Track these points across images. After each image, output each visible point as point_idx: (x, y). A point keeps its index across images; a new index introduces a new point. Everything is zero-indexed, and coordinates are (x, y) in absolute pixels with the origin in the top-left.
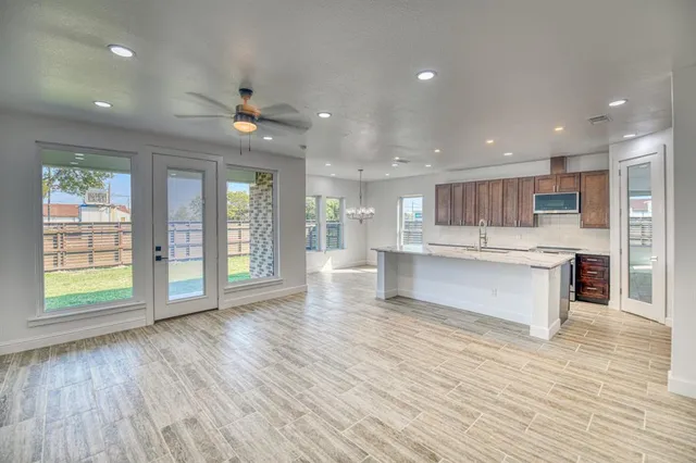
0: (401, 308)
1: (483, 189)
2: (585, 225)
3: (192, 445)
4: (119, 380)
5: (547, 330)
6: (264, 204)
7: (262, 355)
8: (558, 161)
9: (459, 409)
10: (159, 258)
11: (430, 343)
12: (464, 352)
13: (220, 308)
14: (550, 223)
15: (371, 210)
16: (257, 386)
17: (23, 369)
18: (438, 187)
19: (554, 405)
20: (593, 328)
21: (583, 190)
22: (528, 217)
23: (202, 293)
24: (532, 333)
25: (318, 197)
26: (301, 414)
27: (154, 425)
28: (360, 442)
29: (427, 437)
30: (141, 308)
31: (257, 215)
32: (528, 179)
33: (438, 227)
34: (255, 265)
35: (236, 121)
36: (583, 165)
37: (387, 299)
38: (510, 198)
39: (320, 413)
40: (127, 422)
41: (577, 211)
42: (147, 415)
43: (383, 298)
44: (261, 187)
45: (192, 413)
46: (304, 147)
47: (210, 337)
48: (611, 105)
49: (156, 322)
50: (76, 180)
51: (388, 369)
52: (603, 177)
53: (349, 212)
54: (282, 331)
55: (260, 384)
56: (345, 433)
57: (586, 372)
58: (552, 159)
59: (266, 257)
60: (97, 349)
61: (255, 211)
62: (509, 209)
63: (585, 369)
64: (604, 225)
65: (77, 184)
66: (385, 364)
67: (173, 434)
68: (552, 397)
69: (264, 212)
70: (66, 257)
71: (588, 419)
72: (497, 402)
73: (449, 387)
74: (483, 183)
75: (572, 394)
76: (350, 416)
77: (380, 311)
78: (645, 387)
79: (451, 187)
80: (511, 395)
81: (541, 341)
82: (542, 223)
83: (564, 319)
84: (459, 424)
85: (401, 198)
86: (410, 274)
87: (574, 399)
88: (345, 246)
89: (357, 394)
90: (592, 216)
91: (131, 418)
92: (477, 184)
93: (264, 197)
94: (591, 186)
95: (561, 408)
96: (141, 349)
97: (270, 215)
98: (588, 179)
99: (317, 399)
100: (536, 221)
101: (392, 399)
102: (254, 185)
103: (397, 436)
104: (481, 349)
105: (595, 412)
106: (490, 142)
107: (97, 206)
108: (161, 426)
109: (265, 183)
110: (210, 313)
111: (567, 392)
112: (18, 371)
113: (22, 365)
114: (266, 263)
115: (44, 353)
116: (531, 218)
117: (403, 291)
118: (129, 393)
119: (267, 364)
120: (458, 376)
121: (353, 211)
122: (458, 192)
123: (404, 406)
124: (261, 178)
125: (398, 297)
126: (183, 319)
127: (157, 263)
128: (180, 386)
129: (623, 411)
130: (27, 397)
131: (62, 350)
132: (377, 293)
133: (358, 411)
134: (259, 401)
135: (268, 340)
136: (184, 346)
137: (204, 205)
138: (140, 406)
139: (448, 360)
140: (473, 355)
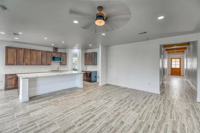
18: (8, 48)
22: (49, 62)
32: (49, 52)
52: (65, 54)
58: (54, 48)
79: (17, 49)
90: (63, 63)
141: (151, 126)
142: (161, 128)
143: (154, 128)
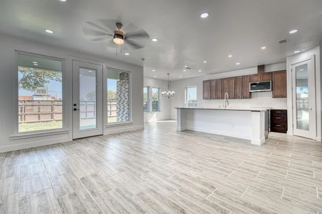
0: (189, 134)
1: (225, 82)
2: (275, 97)
3: (96, 184)
4: (57, 161)
5: (260, 141)
6: (123, 89)
7: (125, 150)
8: (261, 68)
9: (222, 170)
10: (75, 110)
11: (204, 146)
12: (221, 149)
13: (104, 134)
14: (257, 96)
15: (173, 92)
16: (125, 162)
17: (7, 159)
18: (204, 82)
19: (267, 169)
20: (281, 141)
21: (273, 80)
22: (247, 94)
23: (95, 127)
24: (252, 143)
25: (148, 87)
26: (147, 172)
27: (76, 177)
28: (177, 182)
29: (209, 180)
30: (67, 132)
31: (120, 94)
32: (247, 76)
33: (204, 100)
34: (119, 118)
35: (114, 38)
36: (274, 69)
37: (182, 131)
38: (238, 86)
39: (156, 171)
40: (62, 177)
41: (271, 90)
42: (73, 174)
43: (180, 130)
44: (122, 81)
45: (94, 172)
46: (143, 59)
47: (100, 145)
48: (290, 32)
49: (73, 140)
50: (31, 84)
51: (186, 155)
52: (283, 74)
53: (163, 93)
54: (134, 142)
55: (126, 161)
56: (170, 178)
57: (281, 157)
58: (258, 66)
59: (124, 113)
60: (45, 150)
61: (120, 92)
62: (238, 90)
63: (280, 156)
64: (284, 96)
65: (31, 86)
66: (185, 154)
67: (86, 180)
68: (266, 166)
69: (124, 92)
70: (27, 117)
71: (285, 174)
72: (240, 167)
73: (216, 162)
74: (225, 79)
75: (275, 165)
76: (170, 172)
77: (180, 135)
78: (312, 162)
79: (210, 81)
80: (247, 165)
81: (257, 146)
82: (253, 97)
83: (266, 138)
84: (223, 176)
85: (186, 88)
86: (193, 119)
87: (277, 167)
88: (161, 110)
89: (173, 164)
90: (278, 92)
91: (64, 175)
92: (222, 80)
93: (124, 86)
94: (277, 78)
95: (271, 170)
96: (68, 150)
97: (127, 94)
98: (276, 74)
99: (154, 166)
100: (250, 96)
101: (189, 166)
102: (119, 80)
103: (194, 179)
104: (229, 148)
105: (288, 171)
106: (230, 56)
107: (41, 96)
108: (79, 177)
109: (124, 79)
110: (100, 137)
111: (273, 164)
112: (4, 159)
113: (6, 157)
114: (125, 117)
115: (18, 152)
116: (248, 94)
117: (189, 128)
118: (62, 166)
119: (129, 154)
120: (219, 158)
121: (165, 92)
122: (214, 84)
123: (196, 169)
124: (123, 76)
125: (186, 130)
126: (87, 139)
127: (75, 111)
128: (87, 162)
129: (302, 171)
130: (10, 169)
131: (27, 151)
132: (177, 129)
133: (175, 171)
134: (126, 167)
135: (128, 145)
136: (88, 149)
137: (97, 86)
138: (68, 170)
139: (213, 152)
140: (226, 150)
141: (91, 196)
142: (76, 208)
143: (84, 198)
